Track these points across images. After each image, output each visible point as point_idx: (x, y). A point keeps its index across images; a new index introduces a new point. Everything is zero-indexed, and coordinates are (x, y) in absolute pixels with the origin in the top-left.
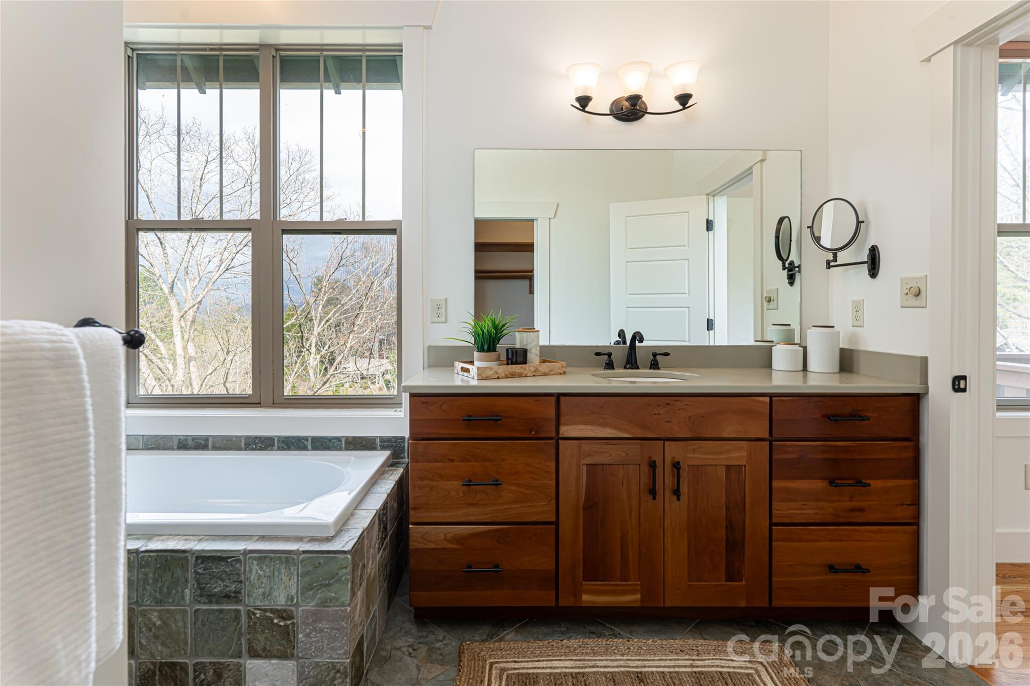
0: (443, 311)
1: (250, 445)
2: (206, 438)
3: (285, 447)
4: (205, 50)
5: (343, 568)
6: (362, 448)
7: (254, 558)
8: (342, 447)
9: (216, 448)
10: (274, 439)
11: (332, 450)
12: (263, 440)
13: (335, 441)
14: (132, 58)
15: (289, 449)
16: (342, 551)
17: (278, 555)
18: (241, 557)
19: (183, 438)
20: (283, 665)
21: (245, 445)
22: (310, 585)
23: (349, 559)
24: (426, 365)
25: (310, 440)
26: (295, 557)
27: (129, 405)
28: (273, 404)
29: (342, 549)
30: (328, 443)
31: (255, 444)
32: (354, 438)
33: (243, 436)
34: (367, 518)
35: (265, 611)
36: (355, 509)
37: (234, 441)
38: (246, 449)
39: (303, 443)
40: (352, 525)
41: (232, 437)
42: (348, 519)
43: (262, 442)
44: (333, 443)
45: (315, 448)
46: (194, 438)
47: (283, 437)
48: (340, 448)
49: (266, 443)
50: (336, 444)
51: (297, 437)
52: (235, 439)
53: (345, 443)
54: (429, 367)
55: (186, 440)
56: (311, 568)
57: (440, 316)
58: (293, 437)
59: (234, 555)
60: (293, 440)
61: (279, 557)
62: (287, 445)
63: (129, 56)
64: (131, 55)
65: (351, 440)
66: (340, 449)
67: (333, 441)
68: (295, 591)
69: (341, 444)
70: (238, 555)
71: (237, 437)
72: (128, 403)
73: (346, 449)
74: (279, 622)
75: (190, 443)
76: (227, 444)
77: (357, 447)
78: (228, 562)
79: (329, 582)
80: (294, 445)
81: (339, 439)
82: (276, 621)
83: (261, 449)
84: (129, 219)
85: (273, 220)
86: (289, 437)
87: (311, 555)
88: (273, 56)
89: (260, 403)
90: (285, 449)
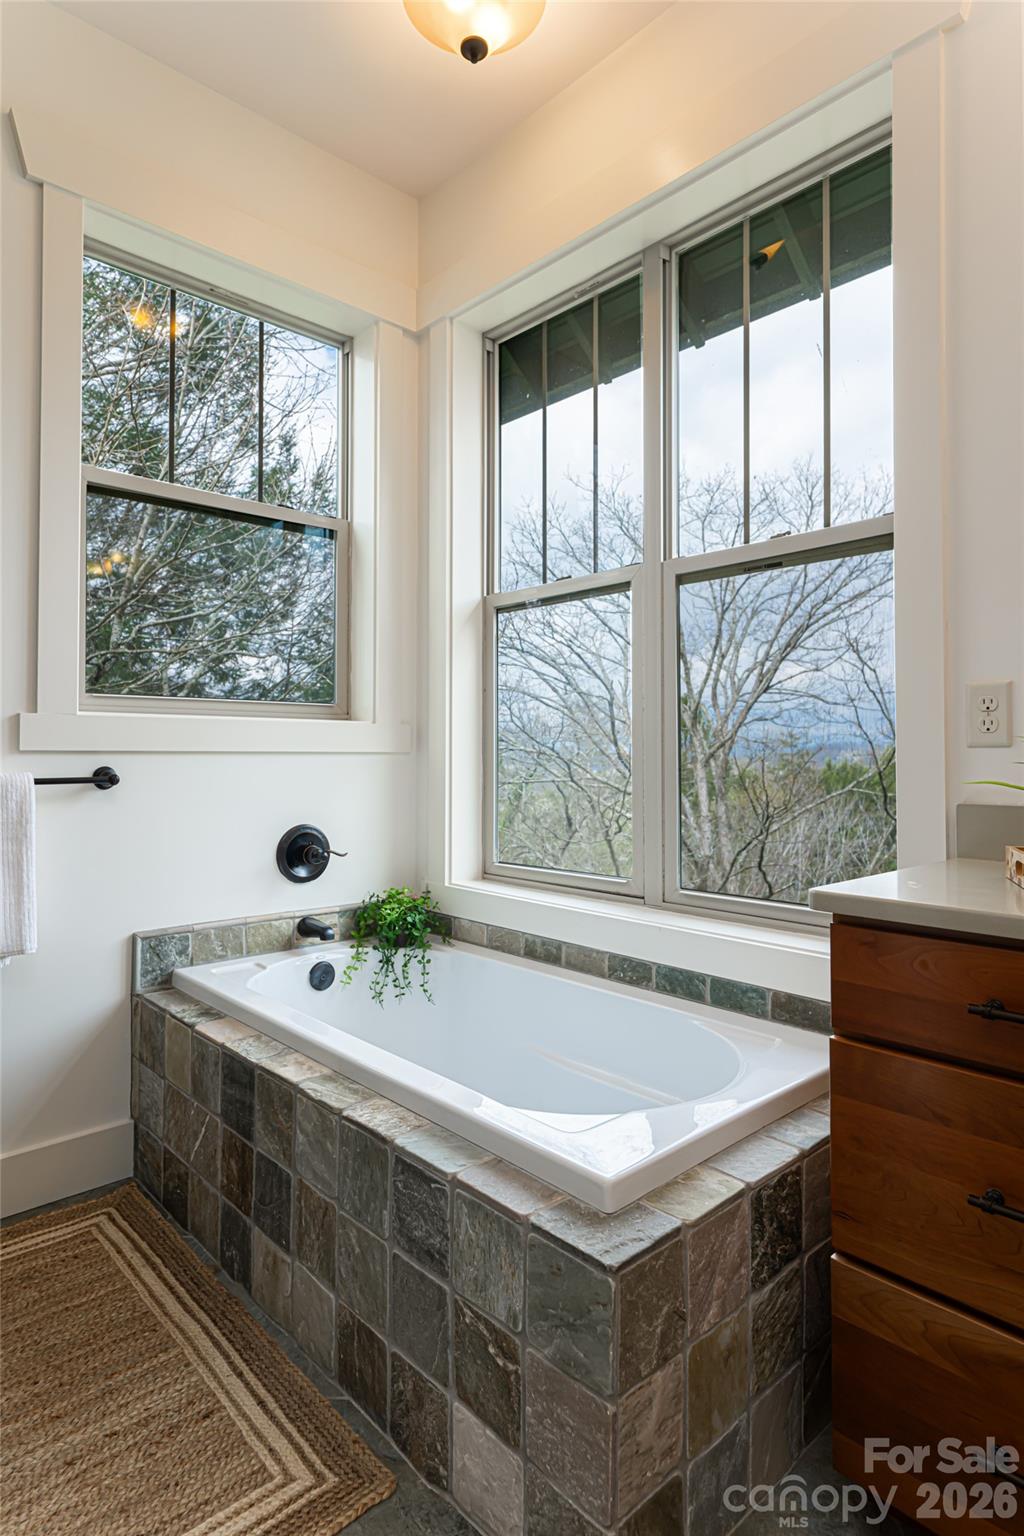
0: (1000, 715)
1: (616, 971)
2: (559, 945)
3: (668, 988)
4: (573, 299)
5: (598, 1303)
6: (806, 1022)
7: (464, 1199)
8: (767, 1012)
9: (570, 966)
10: (651, 968)
11: (747, 1014)
12: (636, 966)
13: (754, 995)
14: (493, 353)
15: (673, 992)
16: (597, 1261)
17: (496, 1212)
18: (447, 1188)
19: (530, 939)
20: (503, 1451)
21: (610, 969)
22: (543, 1307)
23: (610, 1287)
24: (954, 850)
25: (709, 981)
26: (521, 1229)
27: (485, 876)
28: (664, 901)
29: (598, 1257)
30: (740, 996)
31: (623, 970)
32: (791, 998)
33: (607, 953)
34: (711, 1197)
35: (478, 1317)
36: (704, 1163)
37: (595, 958)
38: (610, 977)
39: (697, 986)
40: (668, 1203)
41: (592, 950)
42: (671, 1185)
43: (634, 970)
44: (750, 998)
45: (717, 1002)
46: (545, 942)
47: (665, 967)
48: (763, 1012)
49: (638, 972)
50: (754, 1002)
51: (687, 972)
52: (594, 955)
53: (773, 1006)
54: (960, 856)
55: (534, 942)
56: (545, 1271)
57: (991, 730)
58: (681, 971)
59: (439, 1180)
60: (681, 977)
61: (497, 1216)
62: (671, 984)
63: (488, 352)
64: (491, 350)
65: (783, 1000)
66: (762, 1015)
67: (750, 995)
68: (521, 1307)
69: (765, 1005)
70: (444, 1182)
71: (598, 952)
72: (485, 873)
73: (775, 1018)
74: (497, 1355)
75: (539, 949)
76: (584, 961)
77: (796, 1018)
78: (430, 1186)
79: (575, 1320)
80: (680, 986)
81: (760, 992)
82: (492, 1350)
83: (631, 982)
84: (488, 594)
85: (665, 559)
86: (673, 970)
87: (545, 1241)
88: (664, 261)
89: (643, 898)
90: (666, 990)
